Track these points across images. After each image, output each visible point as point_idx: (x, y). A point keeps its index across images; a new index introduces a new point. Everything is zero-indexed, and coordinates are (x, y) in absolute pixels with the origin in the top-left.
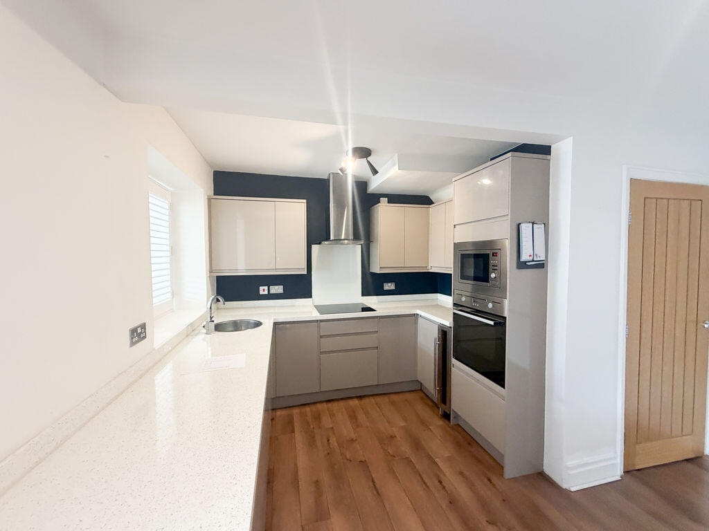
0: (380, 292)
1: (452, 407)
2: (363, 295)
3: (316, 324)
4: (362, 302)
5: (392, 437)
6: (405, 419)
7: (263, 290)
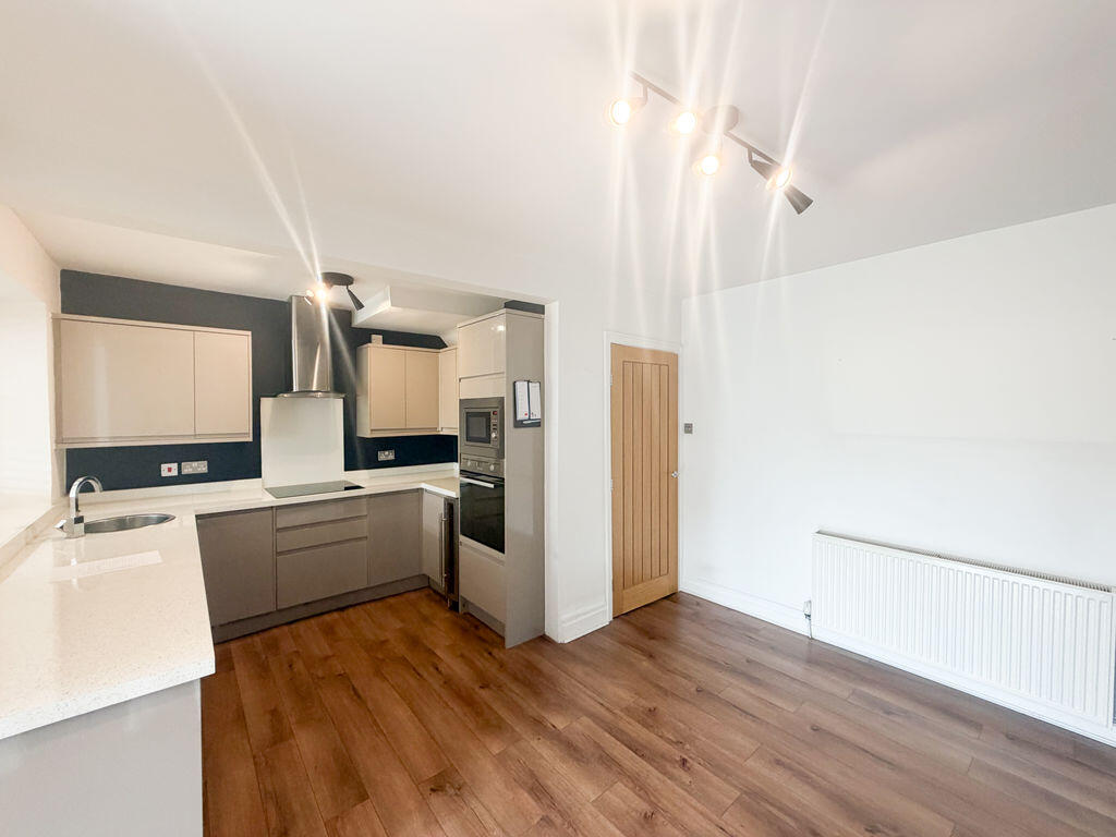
0: (373, 463)
1: (461, 594)
2: (346, 470)
3: (270, 511)
4: (343, 478)
5: (384, 642)
6: (403, 621)
7: (169, 469)
